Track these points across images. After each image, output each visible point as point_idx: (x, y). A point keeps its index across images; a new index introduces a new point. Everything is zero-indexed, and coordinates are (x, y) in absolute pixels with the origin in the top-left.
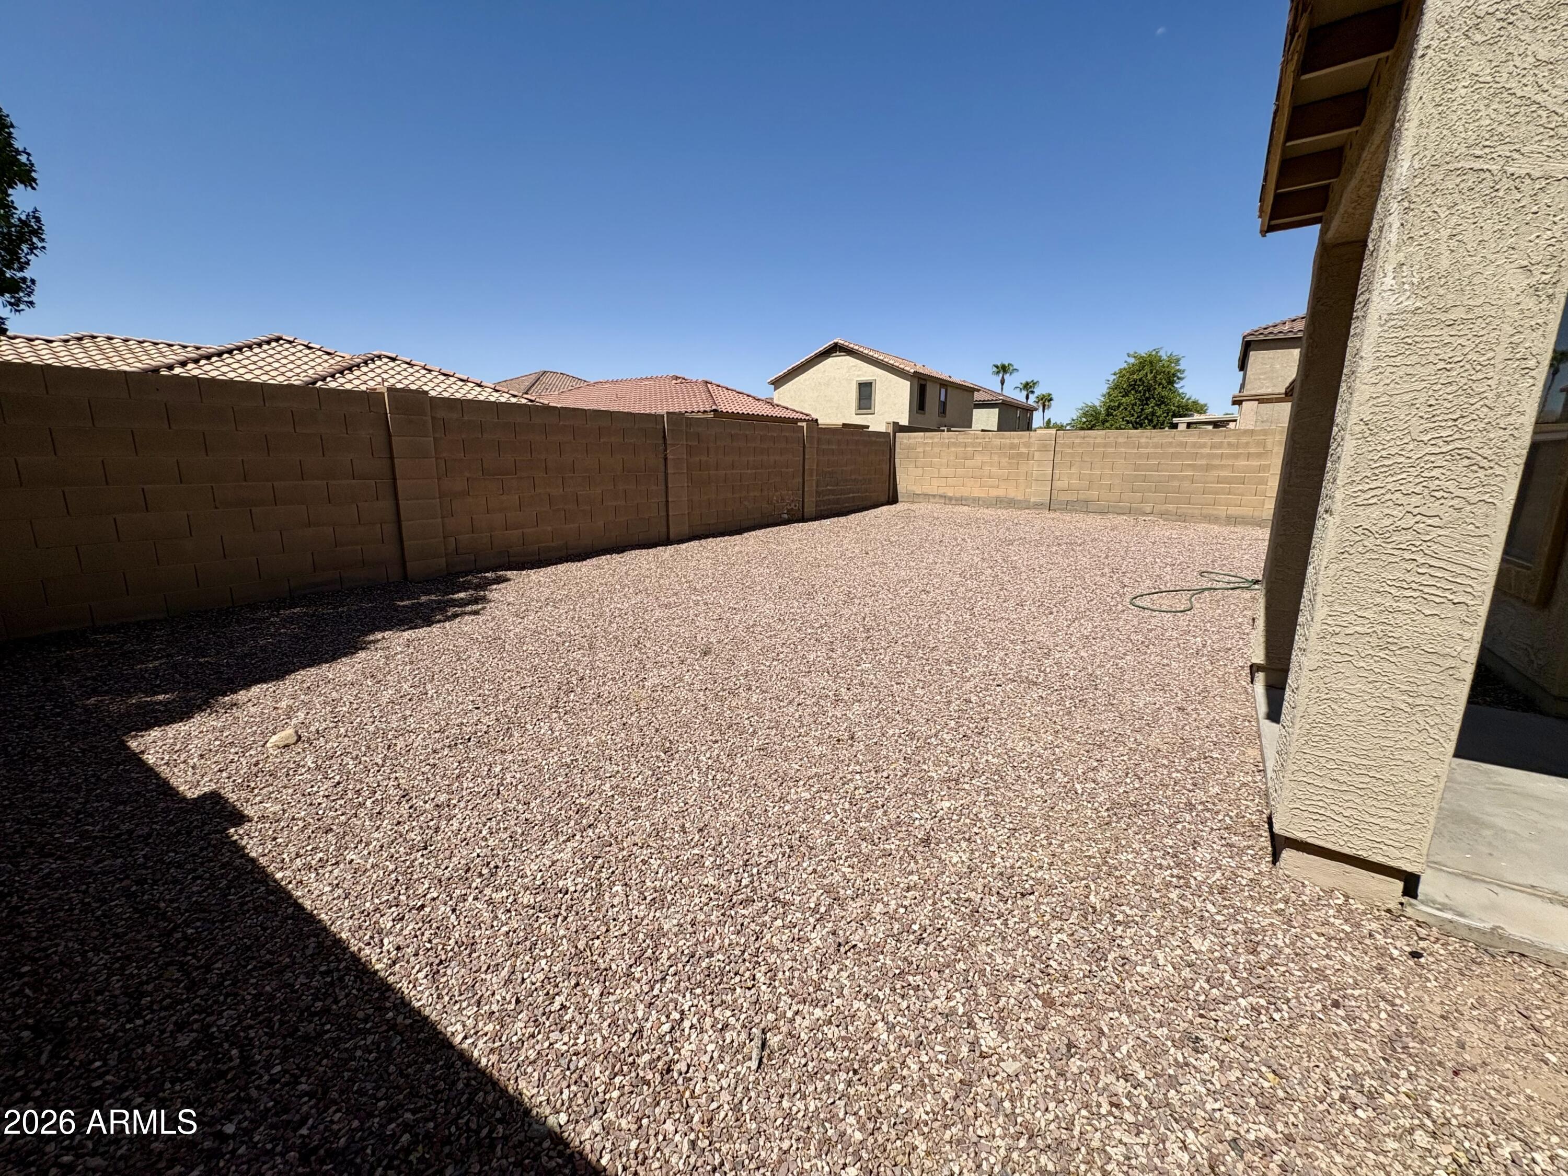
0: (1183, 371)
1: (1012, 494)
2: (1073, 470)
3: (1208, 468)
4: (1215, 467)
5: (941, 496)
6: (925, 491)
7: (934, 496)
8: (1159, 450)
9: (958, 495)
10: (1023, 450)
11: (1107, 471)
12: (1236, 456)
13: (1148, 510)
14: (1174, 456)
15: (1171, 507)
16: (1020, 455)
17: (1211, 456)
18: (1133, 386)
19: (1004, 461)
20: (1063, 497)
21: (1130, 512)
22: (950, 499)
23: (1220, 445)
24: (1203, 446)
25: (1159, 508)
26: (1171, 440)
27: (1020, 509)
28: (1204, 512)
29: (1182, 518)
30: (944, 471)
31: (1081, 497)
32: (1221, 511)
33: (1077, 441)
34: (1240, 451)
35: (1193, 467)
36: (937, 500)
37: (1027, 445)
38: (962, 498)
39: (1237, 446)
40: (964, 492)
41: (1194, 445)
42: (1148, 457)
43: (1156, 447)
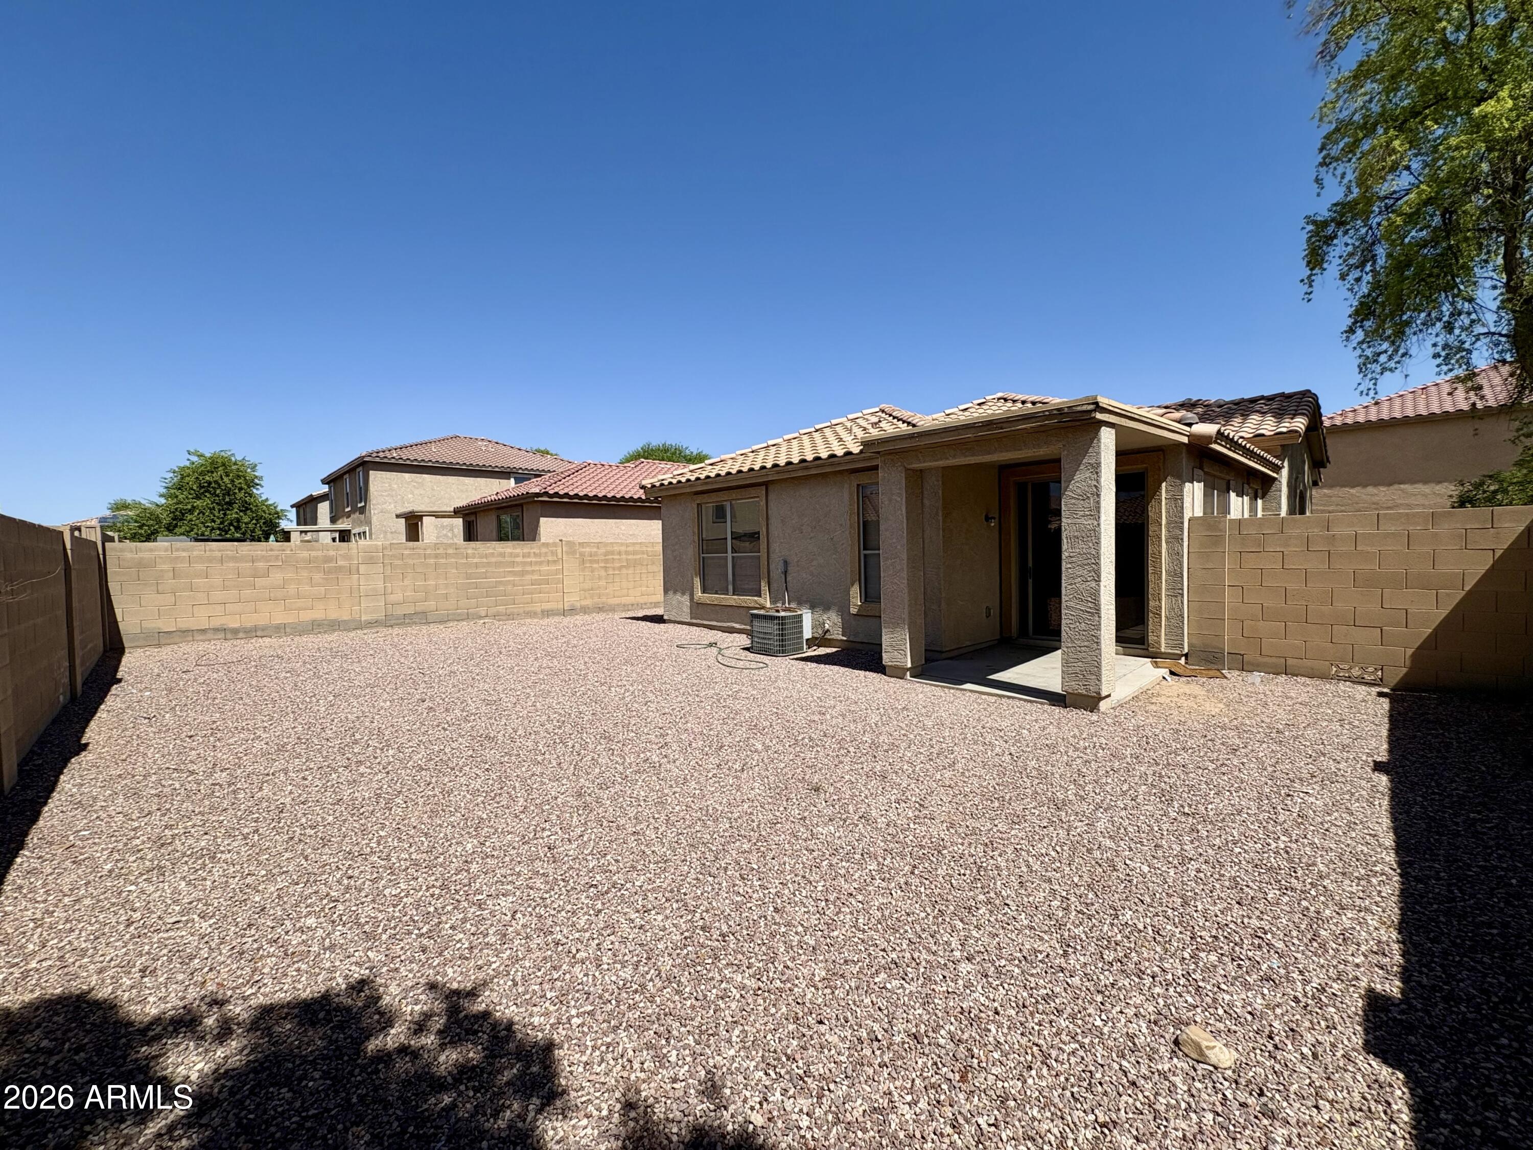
0: (261, 478)
1: (333, 615)
2: (406, 582)
3: (523, 573)
4: (528, 572)
5: (216, 630)
6: (183, 625)
7: (203, 631)
8: (484, 560)
9: (249, 625)
10: (341, 563)
11: (441, 582)
12: (541, 563)
13: (483, 614)
14: (498, 564)
15: (501, 609)
16: (340, 569)
17: (524, 564)
18: (205, 489)
19: (318, 577)
20: (400, 611)
21: (468, 617)
22: (235, 631)
23: (528, 555)
24: (517, 556)
25: (492, 611)
26: (491, 551)
27: (349, 630)
28: (527, 609)
29: (510, 616)
30: (217, 596)
31: (418, 609)
32: (538, 608)
33: (406, 552)
34: (542, 559)
35: (514, 573)
36: (210, 635)
37: (347, 557)
38: (255, 629)
39: (540, 555)
40: (261, 619)
41: (511, 555)
42: (477, 566)
43: (481, 557)
